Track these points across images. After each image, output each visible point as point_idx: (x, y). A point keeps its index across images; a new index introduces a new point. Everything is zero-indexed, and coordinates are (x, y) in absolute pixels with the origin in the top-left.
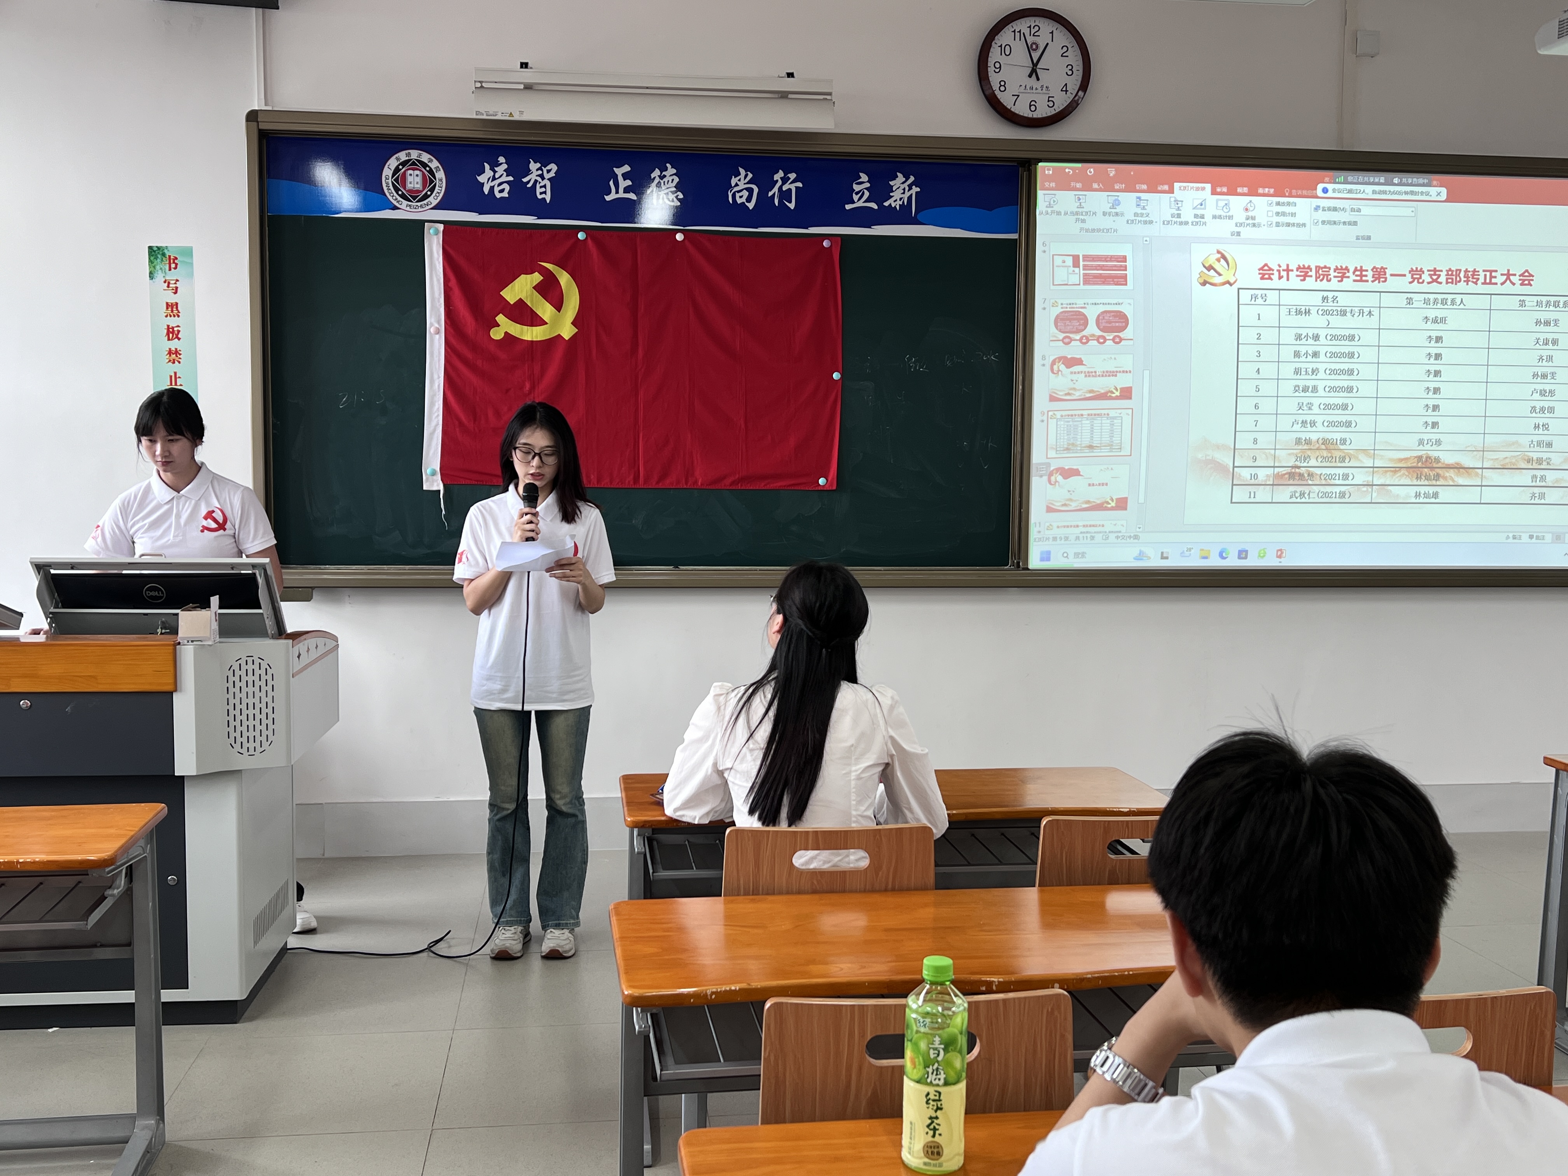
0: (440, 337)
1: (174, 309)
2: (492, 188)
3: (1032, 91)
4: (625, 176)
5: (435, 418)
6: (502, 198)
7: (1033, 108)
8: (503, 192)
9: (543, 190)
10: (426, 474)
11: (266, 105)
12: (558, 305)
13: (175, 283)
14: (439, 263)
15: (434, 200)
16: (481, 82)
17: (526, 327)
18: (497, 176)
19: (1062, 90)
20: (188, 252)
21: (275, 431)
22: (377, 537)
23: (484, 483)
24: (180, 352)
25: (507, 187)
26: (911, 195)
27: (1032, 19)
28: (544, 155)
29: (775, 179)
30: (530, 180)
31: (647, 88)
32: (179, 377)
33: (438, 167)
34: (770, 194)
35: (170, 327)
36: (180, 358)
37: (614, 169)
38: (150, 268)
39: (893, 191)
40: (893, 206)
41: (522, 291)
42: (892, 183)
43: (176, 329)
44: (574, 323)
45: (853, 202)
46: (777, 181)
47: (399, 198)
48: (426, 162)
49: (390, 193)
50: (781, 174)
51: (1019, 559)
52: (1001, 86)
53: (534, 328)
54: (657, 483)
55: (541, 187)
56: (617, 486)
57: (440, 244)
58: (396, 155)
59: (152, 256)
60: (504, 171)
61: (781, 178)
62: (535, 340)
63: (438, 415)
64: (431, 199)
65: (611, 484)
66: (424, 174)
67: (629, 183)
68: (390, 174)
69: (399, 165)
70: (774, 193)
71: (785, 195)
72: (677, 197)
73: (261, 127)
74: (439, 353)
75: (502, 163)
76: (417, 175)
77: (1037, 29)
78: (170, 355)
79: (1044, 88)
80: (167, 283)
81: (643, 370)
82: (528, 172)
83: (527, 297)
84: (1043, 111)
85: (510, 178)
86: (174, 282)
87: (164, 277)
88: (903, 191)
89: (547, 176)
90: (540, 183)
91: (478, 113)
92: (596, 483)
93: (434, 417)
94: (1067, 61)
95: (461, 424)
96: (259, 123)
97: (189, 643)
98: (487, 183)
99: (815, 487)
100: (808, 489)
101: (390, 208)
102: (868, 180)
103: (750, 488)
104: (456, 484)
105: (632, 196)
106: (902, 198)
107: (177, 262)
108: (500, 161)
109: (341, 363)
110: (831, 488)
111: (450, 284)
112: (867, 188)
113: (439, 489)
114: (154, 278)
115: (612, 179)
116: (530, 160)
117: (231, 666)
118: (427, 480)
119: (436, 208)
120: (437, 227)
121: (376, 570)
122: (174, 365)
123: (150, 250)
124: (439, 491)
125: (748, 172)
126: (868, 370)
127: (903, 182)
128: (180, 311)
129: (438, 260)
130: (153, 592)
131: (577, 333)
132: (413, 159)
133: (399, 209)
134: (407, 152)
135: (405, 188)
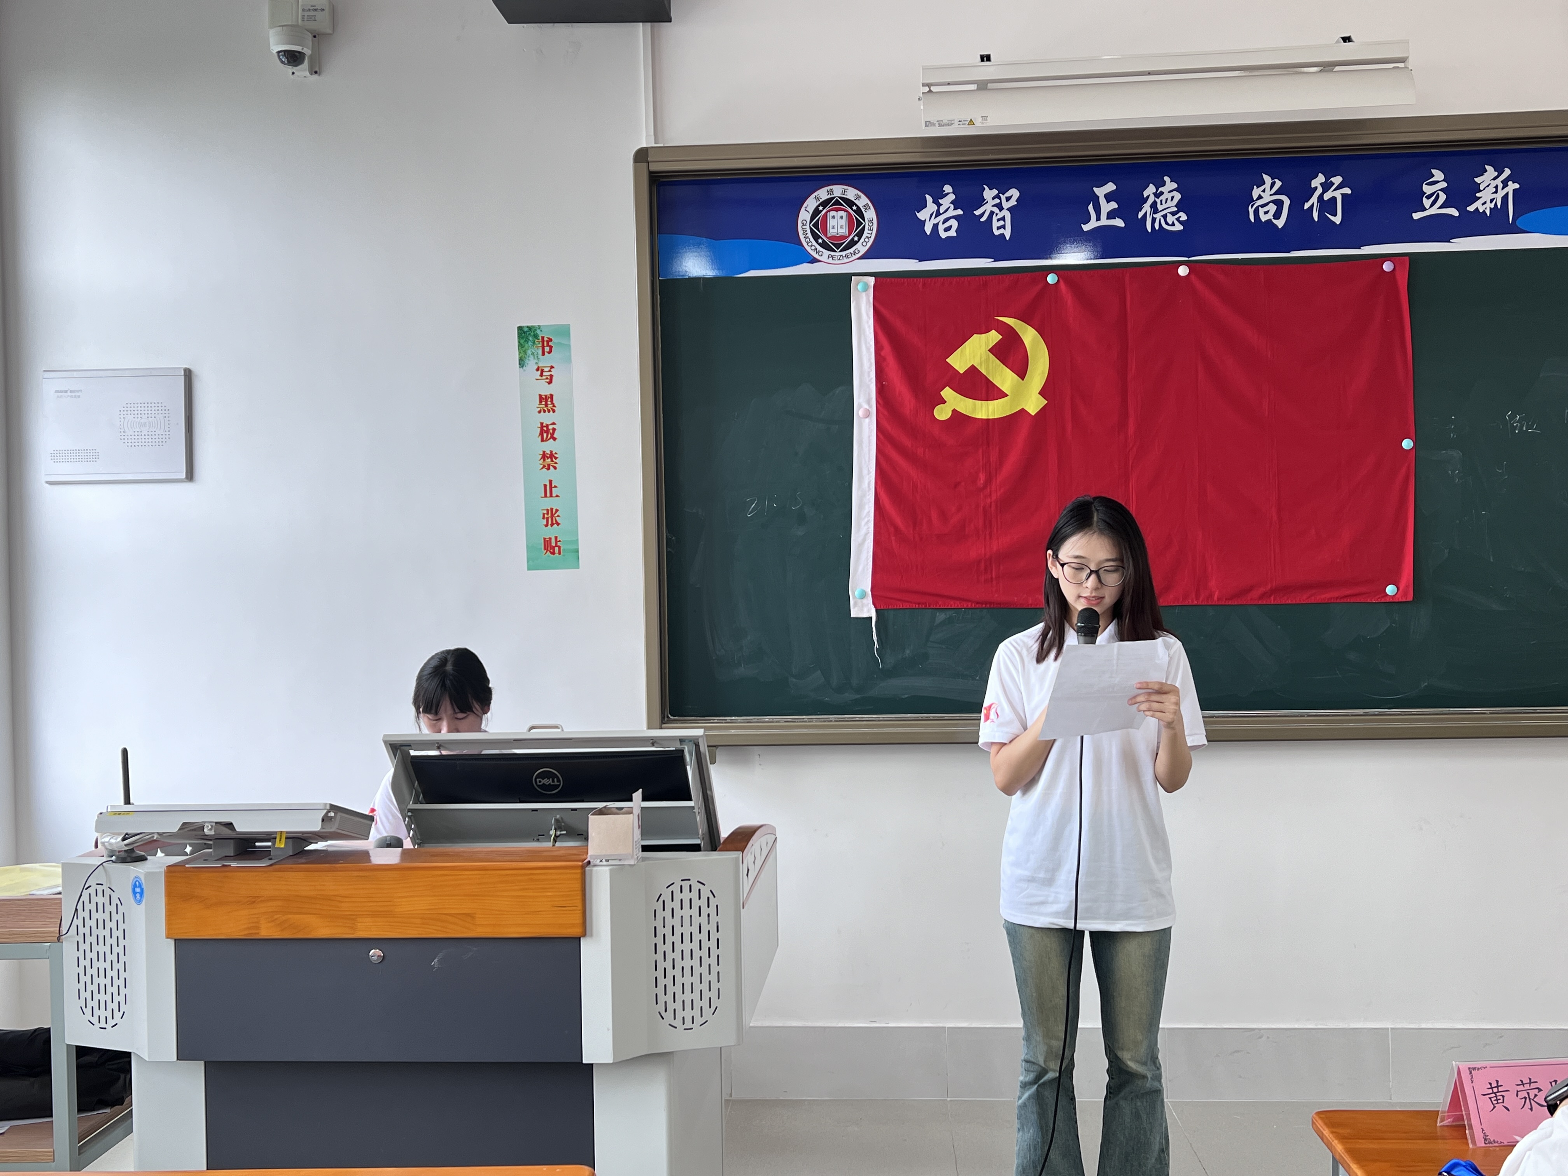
0: (870, 422)
1: (549, 403)
2: (936, 226)
4: (1109, 197)
5: (865, 526)
6: (948, 238)
8: (949, 230)
9: (1002, 223)
10: (854, 597)
11: (655, 143)
12: (1021, 370)
13: (550, 371)
14: (869, 327)
15: (862, 248)
16: (929, 85)
17: (980, 402)
18: (942, 210)
20: (564, 331)
21: (669, 550)
22: (794, 680)
23: (927, 606)
24: (556, 455)
25: (954, 224)
26: (1507, 194)
28: (1002, 178)
29: (1313, 186)
30: (984, 212)
31: (1149, 74)
32: (555, 487)
33: (867, 204)
34: (1307, 206)
35: (544, 425)
36: (556, 463)
37: (1094, 189)
38: (520, 353)
39: (1480, 191)
40: (1481, 211)
41: (974, 356)
42: (1477, 180)
43: (550, 427)
44: (1042, 393)
45: (1424, 209)
46: (1316, 188)
47: (819, 248)
48: (853, 199)
49: (808, 243)
50: (1321, 178)
53: (991, 402)
57: (870, 303)
58: (816, 194)
59: (523, 338)
60: (951, 203)
61: (1321, 184)
62: (991, 417)
64: (858, 246)
66: (849, 215)
67: (1114, 205)
68: (808, 217)
69: (819, 206)
70: (1313, 205)
71: (1328, 206)
72: (1178, 219)
73: (651, 169)
74: (870, 441)
75: (948, 194)
76: (842, 217)
78: (544, 460)
80: (539, 372)
81: (1135, 449)
82: (981, 202)
83: (981, 363)
85: (960, 212)
86: (549, 368)
87: (536, 363)
88: (1494, 190)
89: (1006, 205)
90: (997, 214)
93: (863, 523)
95: (896, 529)
96: (650, 163)
97: (604, 863)
98: (929, 221)
99: (1379, 598)
100: (1369, 601)
101: (808, 261)
102: (1443, 178)
103: (1287, 602)
104: (891, 609)
105: (1119, 223)
106: (1494, 198)
107: (552, 345)
108: (945, 191)
109: (749, 461)
110: (1407, 600)
111: (883, 353)
112: (1443, 188)
113: (870, 616)
114: (526, 366)
115: (1092, 202)
116: (985, 186)
117: (661, 895)
118: (855, 604)
119: (865, 257)
120: (865, 281)
121: (795, 722)
122: (549, 471)
123: (520, 332)
124: (871, 618)
125: (1275, 180)
126: (1452, 435)
127: (1495, 177)
128: (556, 405)
129: (868, 322)
130: (546, 779)
131: (1046, 405)
132: (835, 197)
133: (819, 261)
134: (829, 189)
135: (825, 234)
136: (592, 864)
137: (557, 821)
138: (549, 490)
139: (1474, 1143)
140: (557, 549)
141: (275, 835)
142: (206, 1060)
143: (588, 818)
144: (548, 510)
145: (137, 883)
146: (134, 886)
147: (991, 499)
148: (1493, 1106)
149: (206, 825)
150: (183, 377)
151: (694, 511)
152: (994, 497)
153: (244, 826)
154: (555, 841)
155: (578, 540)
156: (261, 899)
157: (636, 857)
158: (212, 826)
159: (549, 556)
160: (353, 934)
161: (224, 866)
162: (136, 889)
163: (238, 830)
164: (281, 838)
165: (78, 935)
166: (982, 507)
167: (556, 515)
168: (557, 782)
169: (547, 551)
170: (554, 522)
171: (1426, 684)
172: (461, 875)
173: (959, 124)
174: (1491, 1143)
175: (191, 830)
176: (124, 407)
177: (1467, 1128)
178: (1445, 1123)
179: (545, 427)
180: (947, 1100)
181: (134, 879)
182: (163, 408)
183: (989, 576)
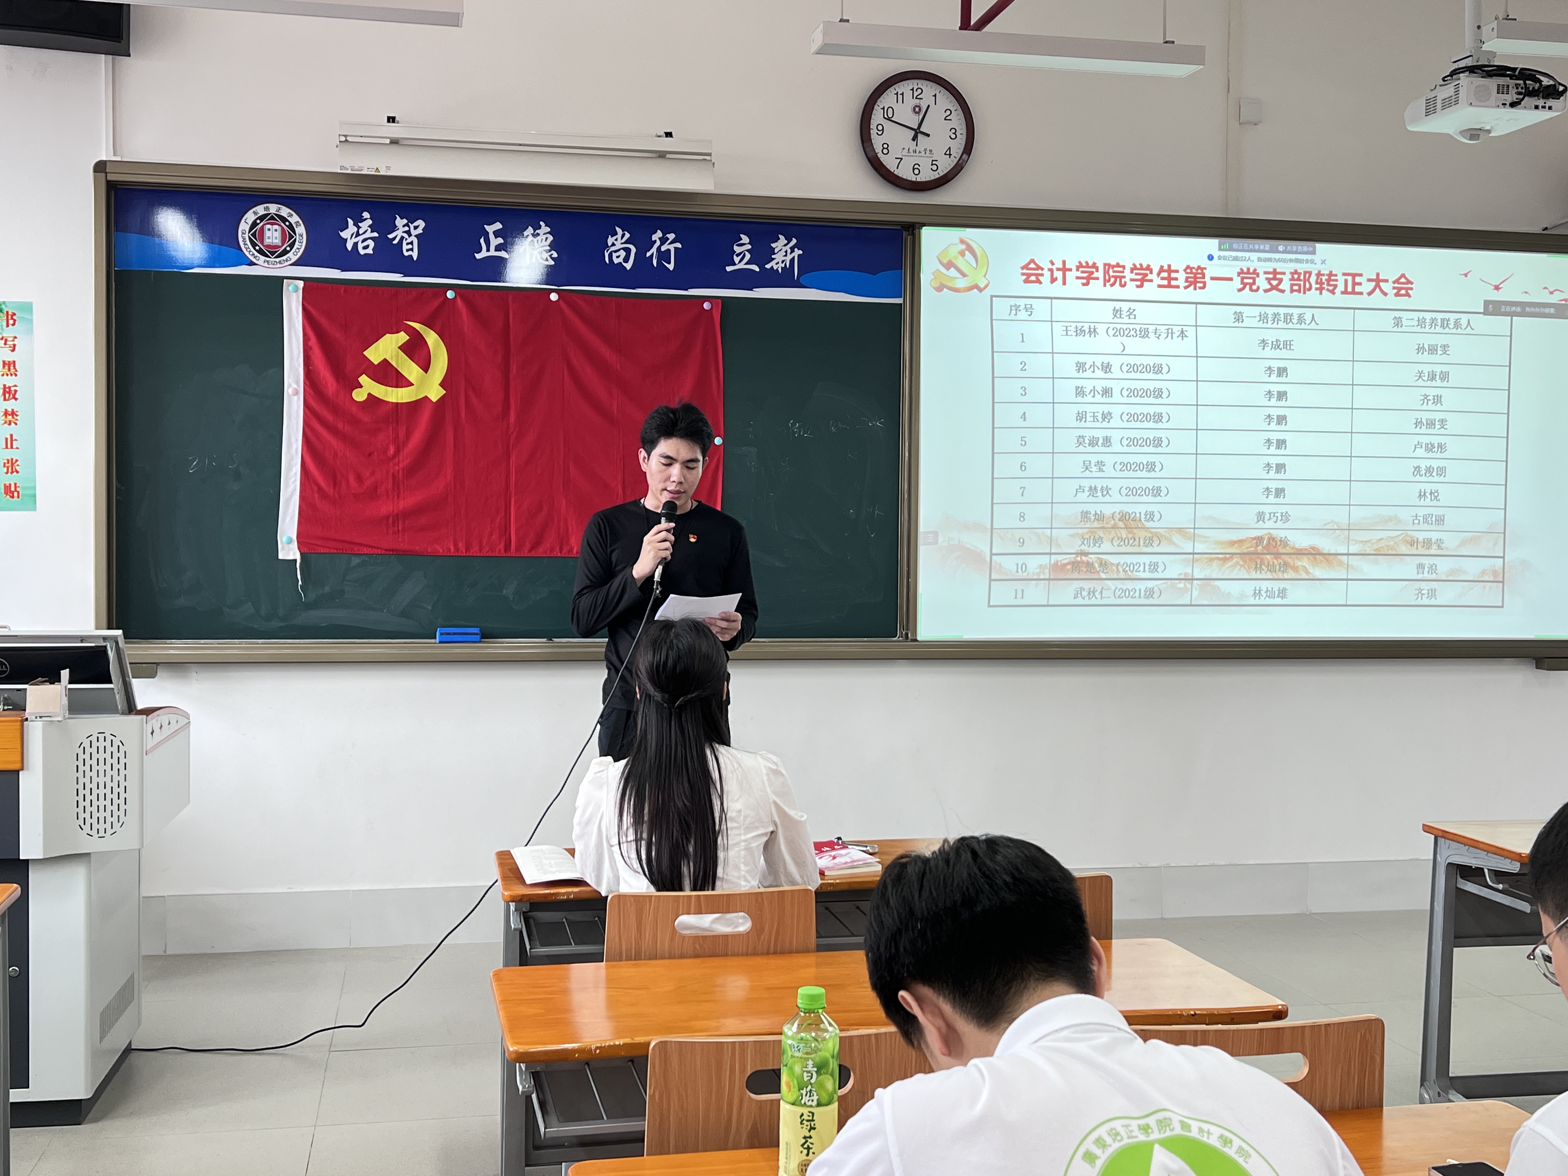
0: (299, 399)
1: (12, 368)
2: (356, 244)
3: (914, 154)
4: (497, 234)
5: (292, 484)
6: (366, 254)
7: (916, 172)
8: (367, 248)
9: (410, 246)
10: (282, 542)
11: (114, 155)
12: (425, 366)
13: (13, 341)
14: (299, 323)
15: (293, 256)
16: (346, 136)
17: (391, 388)
18: (361, 232)
19: (945, 154)
20: (28, 308)
21: (118, 498)
22: (228, 610)
23: (344, 551)
24: (17, 413)
25: (371, 244)
26: (794, 257)
27: (915, 82)
28: (411, 211)
29: (653, 239)
30: (396, 237)
31: (520, 145)
32: (16, 440)
33: (298, 222)
34: (648, 254)
35: (7, 386)
36: (17, 420)
37: (485, 226)
39: (775, 254)
40: (775, 269)
41: (386, 352)
42: (773, 245)
43: (13, 389)
44: (442, 385)
45: (735, 264)
46: (655, 241)
47: (256, 254)
48: (286, 217)
49: (247, 249)
50: (659, 234)
51: (908, 629)
52: (884, 148)
53: (399, 389)
54: (530, 551)
55: (408, 244)
56: (487, 555)
57: (299, 301)
58: (254, 209)
60: (368, 226)
61: (659, 238)
62: (400, 401)
63: (296, 480)
64: (290, 255)
65: (480, 552)
66: (283, 229)
67: (500, 240)
68: (247, 229)
69: (257, 219)
70: (653, 254)
71: (664, 256)
72: (551, 256)
73: (109, 178)
74: (298, 415)
75: (366, 219)
76: (276, 230)
77: (920, 91)
78: (6, 417)
79: (928, 152)
80: (3, 341)
81: (514, 435)
82: (394, 228)
83: (392, 358)
84: (927, 175)
85: (376, 235)
86: (12, 339)
88: (785, 254)
89: (414, 232)
90: (406, 239)
91: (342, 167)
92: (464, 551)
93: (291, 481)
94: (950, 125)
95: (320, 488)
96: (108, 174)
97: (39, 719)
98: (351, 239)
101: (246, 264)
102: (749, 242)
104: (313, 553)
105: (504, 254)
106: (785, 260)
107: (15, 319)
108: (364, 216)
111: (310, 344)
112: (748, 249)
113: (296, 558)
115: (483, 237)
116: (397, 216)
117: (82, 743)
118: (283, 548)
119: (295, 264)
120: (296, 284)
121: (228, 644)
122: (10, 426)
124: (296, 560)
125: (626, 232)
126: (750, 436)
127: (785, 244)
128: (18, 370)
129: (297, 318)
131: (445, 394)
132: (271, 213)
133: (255, 264)
134: (265, 206)
135: (262, 243)
136: (29, 720)
138: (10, 442)
140: (16, 494)
144: (8, 460)
147: (398, 467)
151: (142, 465)
152: (401, 466)
155: (36, 486)
157: (63, 716)
159: (8, 500)
166: (391, 473)
167: (16, 465)
168: (5, 668)
169: (7, 494)
170: (14, 470)
173: (368, 171)
179: (7, 388)
180: (350, 947)
183: (396, 529)
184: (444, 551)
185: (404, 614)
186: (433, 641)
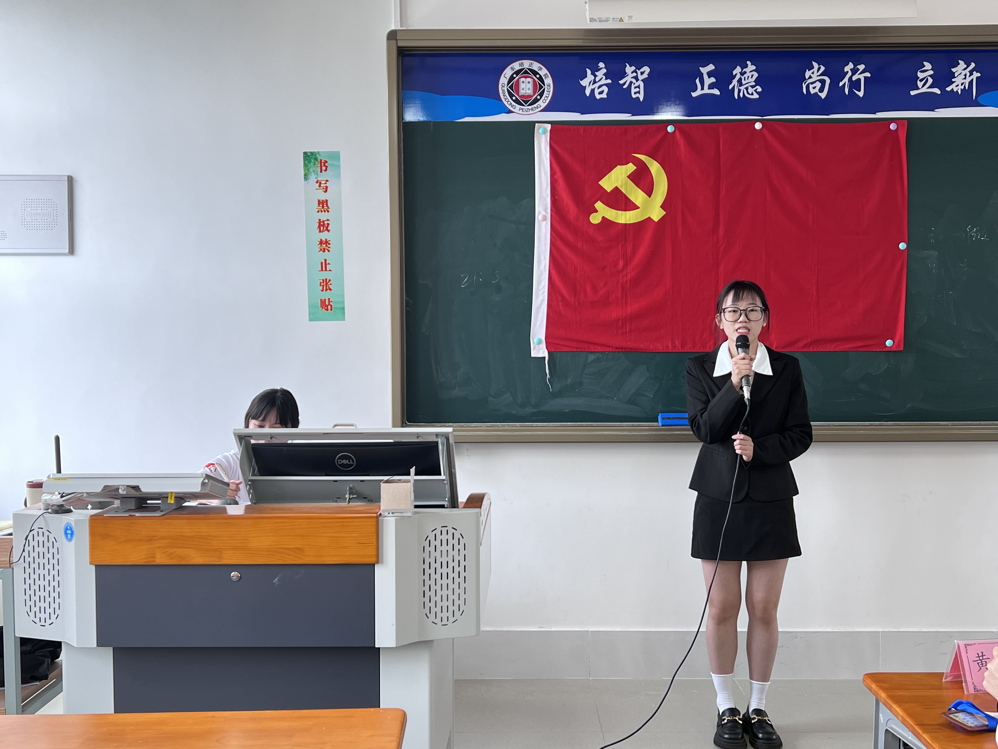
0: (547, 224)
1: (325, 205)
2: (593, 91)
4: (710, 74)
5: (541, 295)
6: (601, 99)
8: (602, 93)
9: (637, 90)
10: (534, 343)
11: (402, 26)
12: (649, 191)
13: (326, 183)
14: (547, 159)
15: (542, 104)
17: (620, 212)
18: (597, 80)
20: (336, 156)
21: (407, 308)
22: (492, 399)
23: (583, 350)
24: (329, 242)
25: (606, 89)
26: (972, 80)
28: (638, 59)
29: (845, 71)
30: (626, 82)
32: (329, 264)
33: (547, 74)
34: (841, 84)
35: (321, 221)
36: (329, 248)
37: (700, 68)
38: (305, 170)
39: (955, 78)
40: (955, 91)
41: (617, 181)
42: (954, 70)
43: (326, 222)
44: (663, 207)
45: (918, 89)
46: (848, 72)
47: (513, 103)
48: (537, 70)
49: (505, 99)
50: (851, 65)
53: (627, 212)
55: (635, 88)
57: (547, 141)
58: (511, 66)
59: (307, 160)
60: (603, 75)
61: (851, 69)
62: (628, 222)
63: (544, 292)
64: (540, 102)
65: (694, 348)
66: (534, 81)
67: (713, 80)
68: (506, 81)
69: (513, 74)
70: (845, 83)
71: (855, 85)
72: (755, 91)
73: (398, 45)
74: (546, 237)
75: (602, 68)
76: (529, 82)
78: (321, 245)
80: (318, 184)
81: (723, 246)
82: (624, 75)
83: (622, 186)
85: (609, 81)
87: (316, 178)
88: (964, 77)
89: (641, 77)
90: (634, 84)
92: (680, 348)
93: (540, 293)
95: (563, 297)
96: (398, 41)
97: (391, 515)
98: (589, 86)
99: (881, 348)
100: (874, 350)
101: (505, 112)
102: (931, 68)
103: (821, 350)
104: (558, 352)
105: (716, 92)
106: (964, 83)
107: (327, 165)
108: (599, 67)
109: (463, 249)
110: (900, 350)
111: (555, 177)
112: (930, 75)
113: (544, 356)
114: (309, 180)
115: (698, 78)
116: (626, 64)
117: (428, 536)
118: (534, 348)
119: (544, 110)
120: (545, 127)
121: (493, 427)
122: (324, 253)
123: (305, 156)
124: (545, 358)
125: (821, 66)
126: (932, 241)
127: (964, 68)
128: (329, 207)
129: (545, 155)
130: (345, 460)
131: (665, 215)
132: (525, 68)
133: (513, 112)
134: (520, 63)
135: (518, 93)
136: (382, 515)
137: (350, 488)
138: (324, 266)
139: (968, 691)
140: (329, 307)
141: (167, 495)
142: (114, 647)
143: (380, 485)
144: (323, 280)
145: (68, 527)
146: (65, 529)
147: (627, 277)
148: (979, 668)
149: (120, 487)
150: (67, 182)
151: (425, 282)
152: (629, 277)
153: (146, 488)
154: (349, 502)
155: (344, 301)
156: (156, 538)
157: (412, 511)
158: (124, 488)
159: (324, 312)
160: (220, 561)
161: (130, 515)
162: (67, 531)
163: (142, 490)
164: (171, 497)
165: (24, 562)
166: (620, 283)
167: (329, 284)
168: (352, 462)
169: (323, 308)
170: (328, 288)
171: (910, 405)
172: (295, 522)
173: (613, 21)
174: (978, 691)
175: (109, 491)
176: (24, 202)
177: (964, 682)
178: (949, 679)
179: (322, 222)
180: (589, 679)
181: (65, 525)
182: (53, 203)
183: (625, 330)
184: (663, 348)
185: (631, 401)
186: (655, 424)
